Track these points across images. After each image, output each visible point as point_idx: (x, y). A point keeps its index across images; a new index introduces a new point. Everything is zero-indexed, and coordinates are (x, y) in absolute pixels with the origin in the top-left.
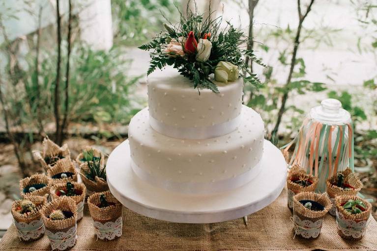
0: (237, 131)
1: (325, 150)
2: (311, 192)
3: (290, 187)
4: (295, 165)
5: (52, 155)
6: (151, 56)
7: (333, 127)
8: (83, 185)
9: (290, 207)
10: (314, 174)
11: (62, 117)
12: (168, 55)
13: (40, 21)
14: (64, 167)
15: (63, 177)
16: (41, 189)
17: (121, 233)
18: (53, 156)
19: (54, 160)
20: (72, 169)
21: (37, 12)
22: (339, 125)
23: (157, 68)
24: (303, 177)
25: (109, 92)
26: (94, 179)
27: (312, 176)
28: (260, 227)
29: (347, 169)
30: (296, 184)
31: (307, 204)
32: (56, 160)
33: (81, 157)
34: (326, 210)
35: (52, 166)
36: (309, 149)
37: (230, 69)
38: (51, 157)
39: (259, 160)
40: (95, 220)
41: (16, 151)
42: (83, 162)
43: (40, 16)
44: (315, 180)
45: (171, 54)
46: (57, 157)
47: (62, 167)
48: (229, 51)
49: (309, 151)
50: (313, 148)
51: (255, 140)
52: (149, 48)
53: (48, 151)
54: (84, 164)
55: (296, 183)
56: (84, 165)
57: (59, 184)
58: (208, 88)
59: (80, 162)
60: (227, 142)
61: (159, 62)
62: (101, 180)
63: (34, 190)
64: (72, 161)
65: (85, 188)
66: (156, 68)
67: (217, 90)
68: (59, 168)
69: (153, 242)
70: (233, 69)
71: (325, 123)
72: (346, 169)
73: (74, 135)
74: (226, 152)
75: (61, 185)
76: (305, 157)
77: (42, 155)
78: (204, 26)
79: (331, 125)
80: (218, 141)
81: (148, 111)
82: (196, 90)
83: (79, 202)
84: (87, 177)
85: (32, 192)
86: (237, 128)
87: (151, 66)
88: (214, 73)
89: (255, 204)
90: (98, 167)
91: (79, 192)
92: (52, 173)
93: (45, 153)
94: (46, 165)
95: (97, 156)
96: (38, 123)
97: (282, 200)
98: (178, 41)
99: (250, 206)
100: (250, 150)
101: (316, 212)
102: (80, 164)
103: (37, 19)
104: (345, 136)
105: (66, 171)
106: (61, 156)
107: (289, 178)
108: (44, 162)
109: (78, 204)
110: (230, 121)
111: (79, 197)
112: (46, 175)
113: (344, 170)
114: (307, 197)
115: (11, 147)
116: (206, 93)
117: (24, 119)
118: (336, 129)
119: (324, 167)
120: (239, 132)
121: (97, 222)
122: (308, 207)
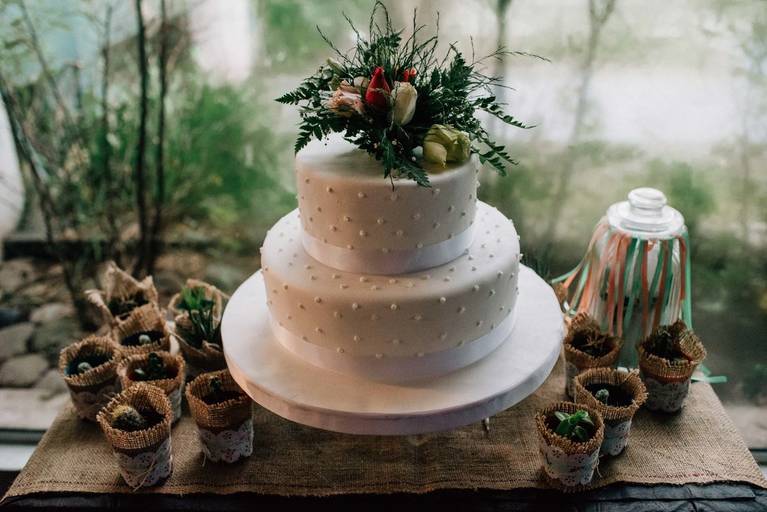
0: (467, 257)
1: (635, 286)
2: (609, 369)
3: (570, 357)
4: (580, 315)
5: (123, 299)
6: (302, 115)
7: (650, 243)
8: (179, 358)
9: (570, 393)
10: (615, 330)
11: (152, 212)
12: (334, 111)
13: (107, 33)
14: (146, 323)
15: (143, 341)
16: (100, 367)
17: (251, 450)
18: (126, 299)
19: (126, 307)
20: (160, 326)
21: (102, 16)
22: (662, 238)
23: (313, 138)
24: (593, 337)
25: (240, 164)
26: (199, 345)
27: (612, 335)
28: (513, 434)
29: (677, 323)
30: (580, 352)
31: (600, 392)
32: (131, 308)
33: (177, 300)
34: (636, 404)
35: (123, 319)
36: (605, 284)
37: (451, 139)
38: (120, 300)
39: (509, 311)
40: (201, 426)
41: (67, 277)
42: (180, 311)
43: (107, 25)
44: (617, 343)
45: (340, 111)
46: (132, 302)
47: (140, 321)
48: (452, 104)
49: (605, 287)
50: (613, 283)
51: (500, 275)
52: (298, 99)
53: (116, 289)
54: (183, 315)
55: (580, 349)
56: (183, 318)
57: (134, 356)
58: (410, 178)
59: (176, 311)
60: (446, 280)
61: (316, 127)
62: (214, 347)
63: (86, 369)
64: (160, 310)
65: (182, 365)
66: (311, 137)
67: (426, 180)
68: (137, 324)
69: (311, 467)
70: (459, 140)
71: (635, 234)
72: (675, 321)
73: (176, 246)
74: (444, 299)
75: (138, 357)
76: (599, 299)
77: (104, 297)
78: (402, 56)
79: (647, 239)
80: (429, 276)
81: (299, 220)
82: (388, 181)
83: (172, 391)
84: (188, 342)
85: (83, 372)
86: (467, 250)
87: (302, 134)
88: (422, 145)
89: (501, 397)
90: (208, 322)
91: (171, 371)
92: (122, 333)
93: (109, 294)
94: (112, 318)
95: (209, 298)
96: (108, 226)
97: (557, 379)
98: (352, 84)
99: (491, 400)
100: (491, 293)
101: (617, 409)
102: (175, 315)
103: (103, 29)
104: (673, 259)
105: (150, 329)
106: (140, 298)
107: (567, 341)
108: (108, 311)
109: (171, 395)
110: (453, 237)
111: (171, 382)
112: (112, 336)
113: (671, 324)
114: (601, 377)
115: (58, 270)
116: (407, 187)
117: (82, 217)
118: (657, 247)
119: (633, 317)
120: (470, 259)
121: (206, 431)
122: (602, 398)
